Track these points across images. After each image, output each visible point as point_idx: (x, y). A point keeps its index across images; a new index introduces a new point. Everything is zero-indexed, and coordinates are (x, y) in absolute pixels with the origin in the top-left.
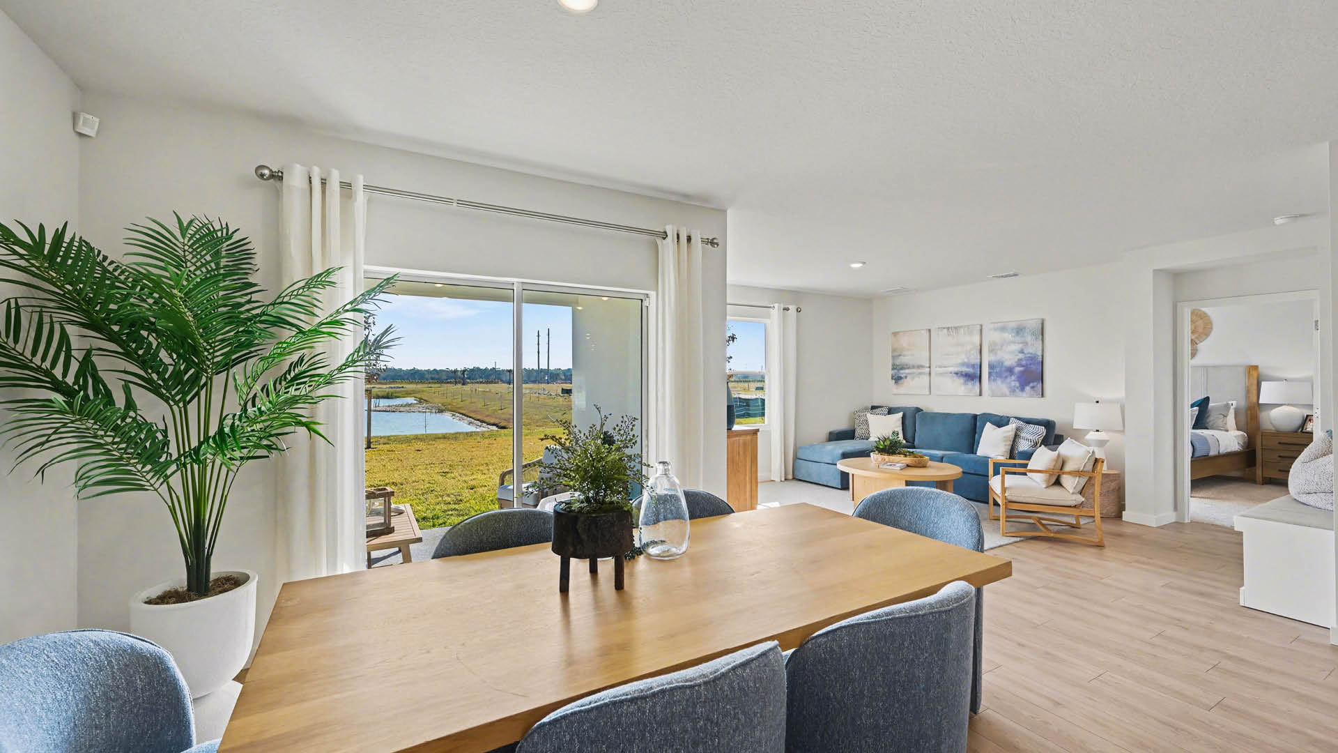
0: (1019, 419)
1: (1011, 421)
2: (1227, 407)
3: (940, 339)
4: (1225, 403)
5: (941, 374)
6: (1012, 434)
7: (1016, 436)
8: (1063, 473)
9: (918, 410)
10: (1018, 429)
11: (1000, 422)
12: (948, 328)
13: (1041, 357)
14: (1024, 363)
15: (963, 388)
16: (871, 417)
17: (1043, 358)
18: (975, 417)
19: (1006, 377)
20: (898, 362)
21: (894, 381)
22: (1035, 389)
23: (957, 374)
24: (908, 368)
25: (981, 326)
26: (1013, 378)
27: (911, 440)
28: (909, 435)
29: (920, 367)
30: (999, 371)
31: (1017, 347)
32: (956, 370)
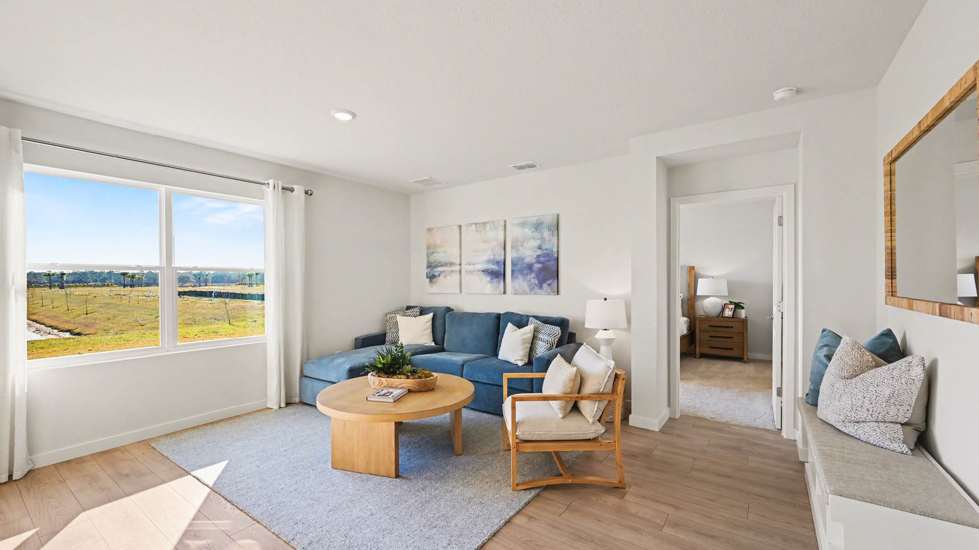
0: (536, 317)
1: (530, 322)
3: (469, 235)
5: (470, 272)
6: (530, 335)
7: (534, 338)
8: (582, 398)
9: (449, 310)
10: (536, 330)
11: (520, 322)
12: (476, 224)
13: (556, 253)
14: (542, 259)
15: (489, 285)
16: (400, 319)
17: (558, 255)
18: (498, 316)
19: (527, 275)
20: (432, 259)
21: (429, 280)
22: (552, 285)
23: (483, 271)
24: (441, 266)
25: (505, 221)
26: (533, 275)
27: (439, 341)
28: (439, 336)
29: (451, 264)
30: (521, 268)
31: (538, 242)
32: (485, 266)
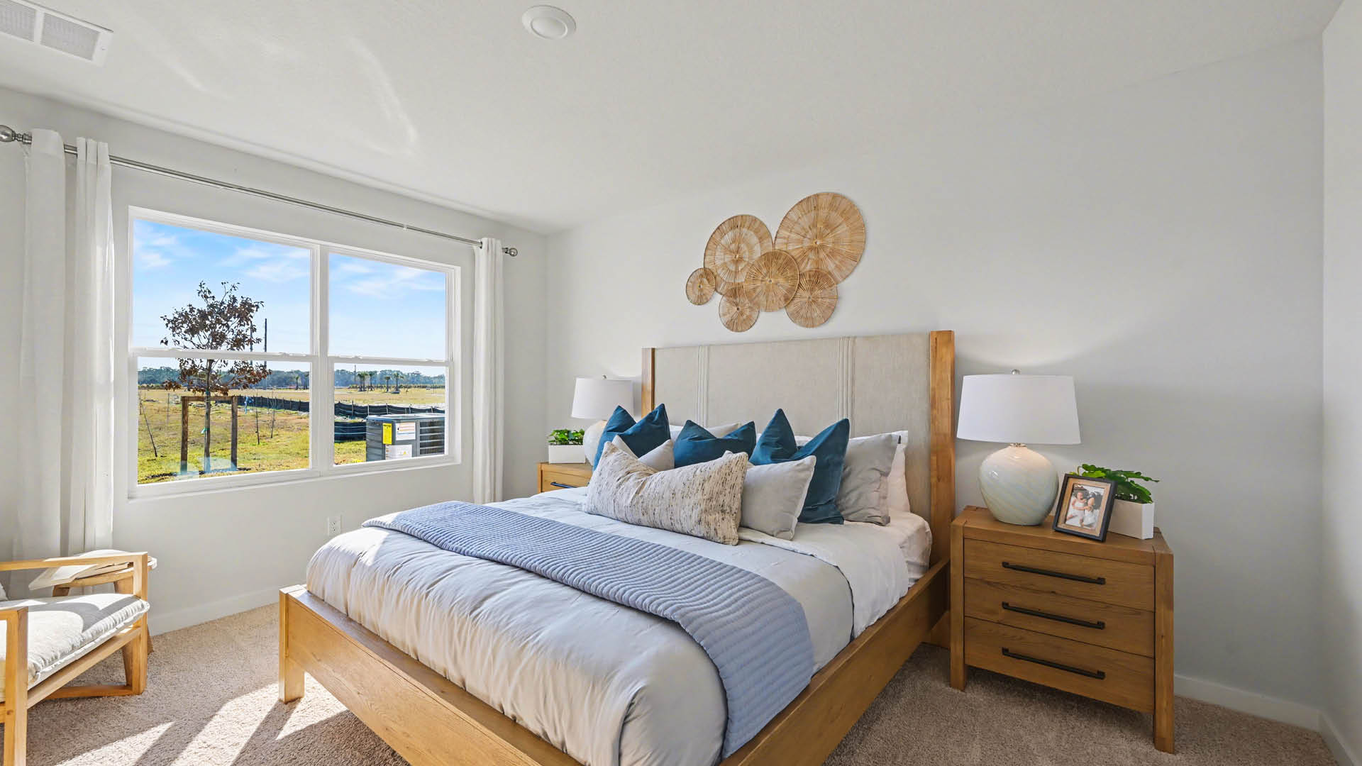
2: (889, 446)
4: (884, 436)
